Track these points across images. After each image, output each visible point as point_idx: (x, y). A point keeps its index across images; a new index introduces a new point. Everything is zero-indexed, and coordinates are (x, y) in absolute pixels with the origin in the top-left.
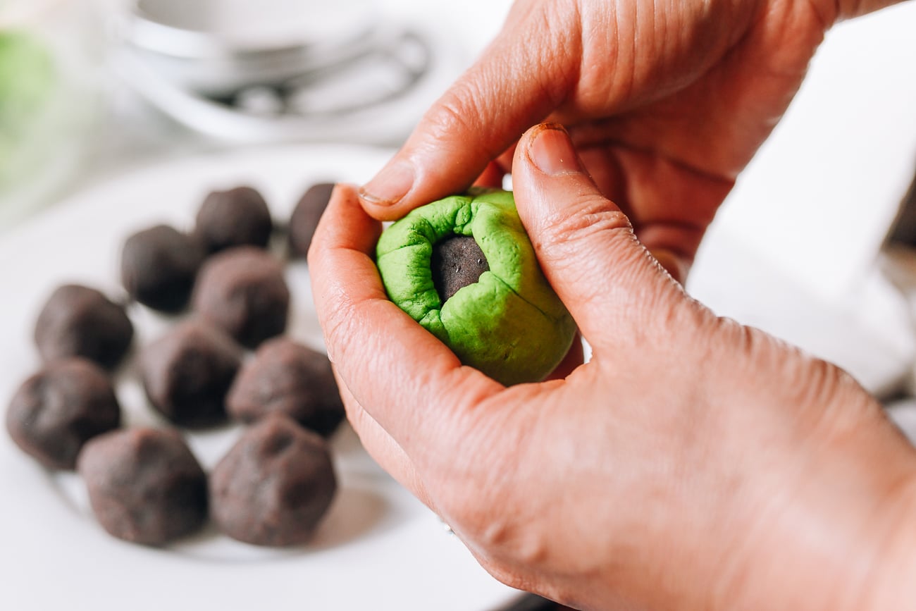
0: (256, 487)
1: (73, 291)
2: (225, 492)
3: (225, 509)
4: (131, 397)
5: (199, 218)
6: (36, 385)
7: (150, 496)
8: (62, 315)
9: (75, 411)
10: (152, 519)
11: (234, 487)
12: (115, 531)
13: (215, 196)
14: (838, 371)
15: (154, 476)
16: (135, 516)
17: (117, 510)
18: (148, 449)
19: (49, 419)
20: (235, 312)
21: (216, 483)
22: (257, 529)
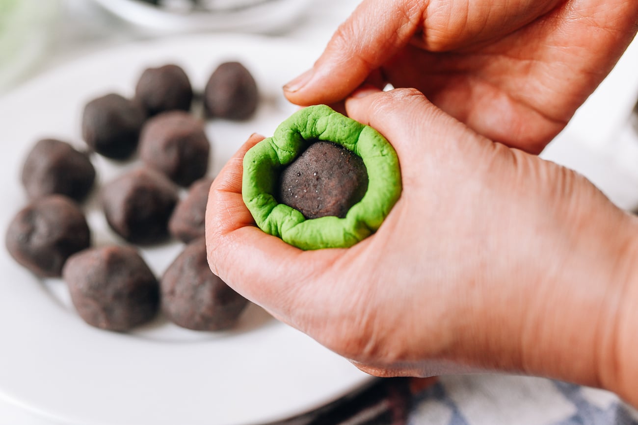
0: (196, 288)
1: (49, 144)
2: (172, 292)
3: (172, 304)
4: (97, 222)
5: (138, 88)
6: (28, 215)
7: (117, 296)
8: (43, 163)
9: (57, 235)
10: (119, 312)
11: (179, 289)
12: (93, 321)
13: (150, 72)
14: (573, 173)
15: (120, 281)
16: (107, 311)
17: (93, 306)
18: (114, 262)
19: (38, 241)
20: (170, 159)
21: (166, 286)
22: (197, 318)
